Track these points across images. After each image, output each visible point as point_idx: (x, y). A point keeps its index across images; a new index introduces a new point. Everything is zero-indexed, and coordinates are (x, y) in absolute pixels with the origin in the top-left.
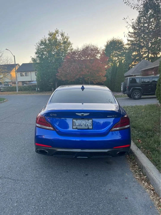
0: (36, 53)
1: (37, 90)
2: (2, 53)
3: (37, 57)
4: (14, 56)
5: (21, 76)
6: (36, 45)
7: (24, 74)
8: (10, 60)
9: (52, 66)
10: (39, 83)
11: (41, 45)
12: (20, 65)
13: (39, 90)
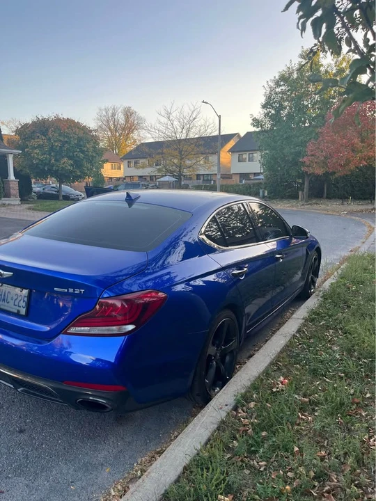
0: (264, 106)
1: (261, 194)
2: (198, 110)
3: (267, 115)
4: (220, 117)
5: (239, 161)
6: (266, 86)
7: (245, 156)
8: (212, 125)
9: (298, 137)
10: (269, 179)
11: (278, 84)
12: (242, 135)
13: (266, 194)
